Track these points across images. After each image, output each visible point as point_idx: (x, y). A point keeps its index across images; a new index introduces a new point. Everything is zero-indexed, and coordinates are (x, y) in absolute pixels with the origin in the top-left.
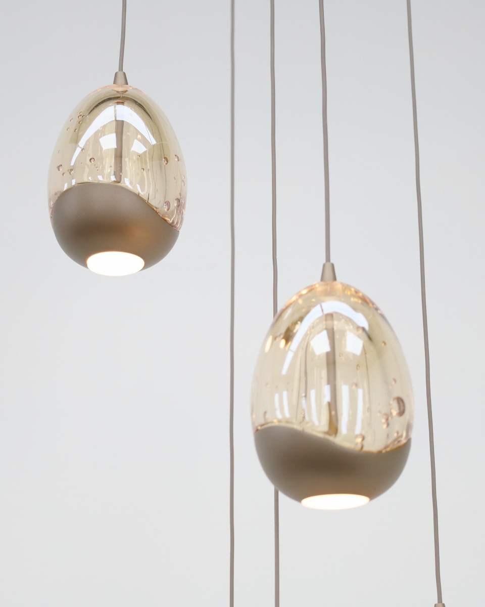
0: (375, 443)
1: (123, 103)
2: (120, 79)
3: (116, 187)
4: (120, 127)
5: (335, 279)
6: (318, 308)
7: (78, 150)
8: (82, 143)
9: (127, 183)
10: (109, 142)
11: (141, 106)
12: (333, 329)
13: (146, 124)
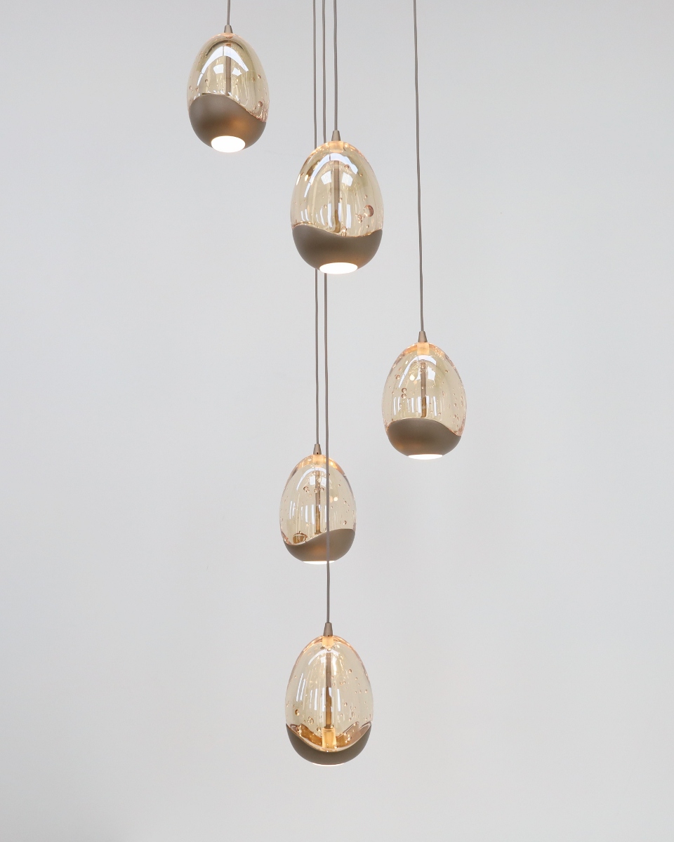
0: (358, 232)
1: (229, 45)
2: (228, 29)
3: (225, 98)
4: (228, 62)
5: (340, 140)
6: (328, 156)
7: (201, 75)
8: (203, 71)
9: (231, 95)
10: (220, 69)
11: (239, 46)
12: (338, 170)
13: (241, 56)
